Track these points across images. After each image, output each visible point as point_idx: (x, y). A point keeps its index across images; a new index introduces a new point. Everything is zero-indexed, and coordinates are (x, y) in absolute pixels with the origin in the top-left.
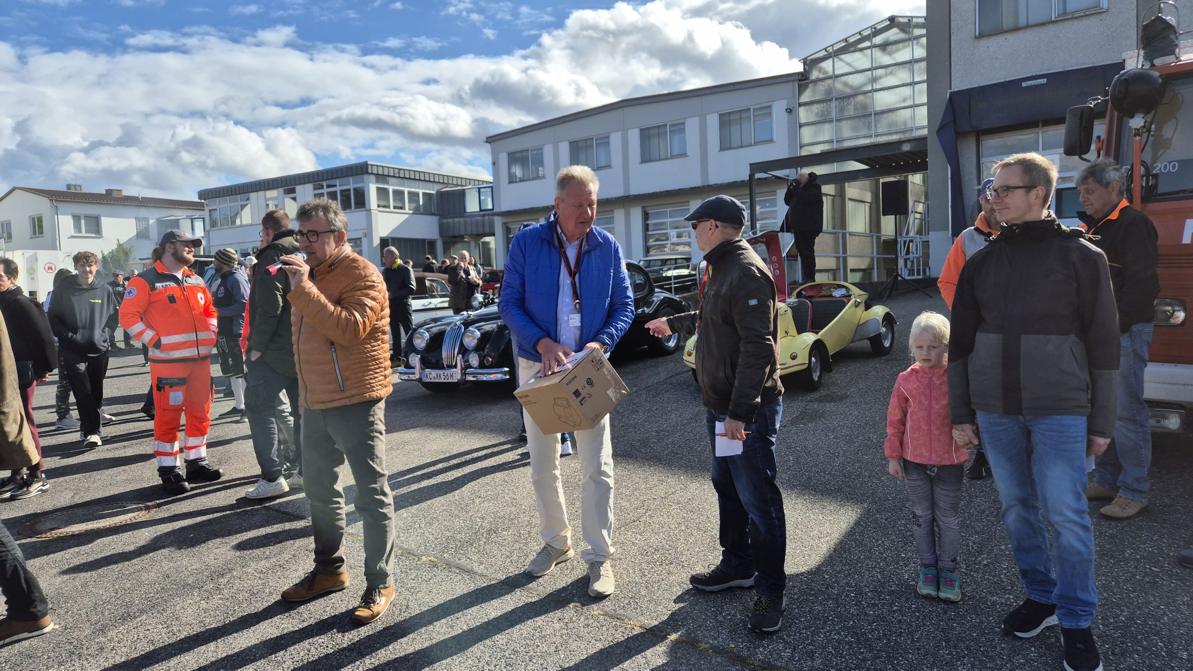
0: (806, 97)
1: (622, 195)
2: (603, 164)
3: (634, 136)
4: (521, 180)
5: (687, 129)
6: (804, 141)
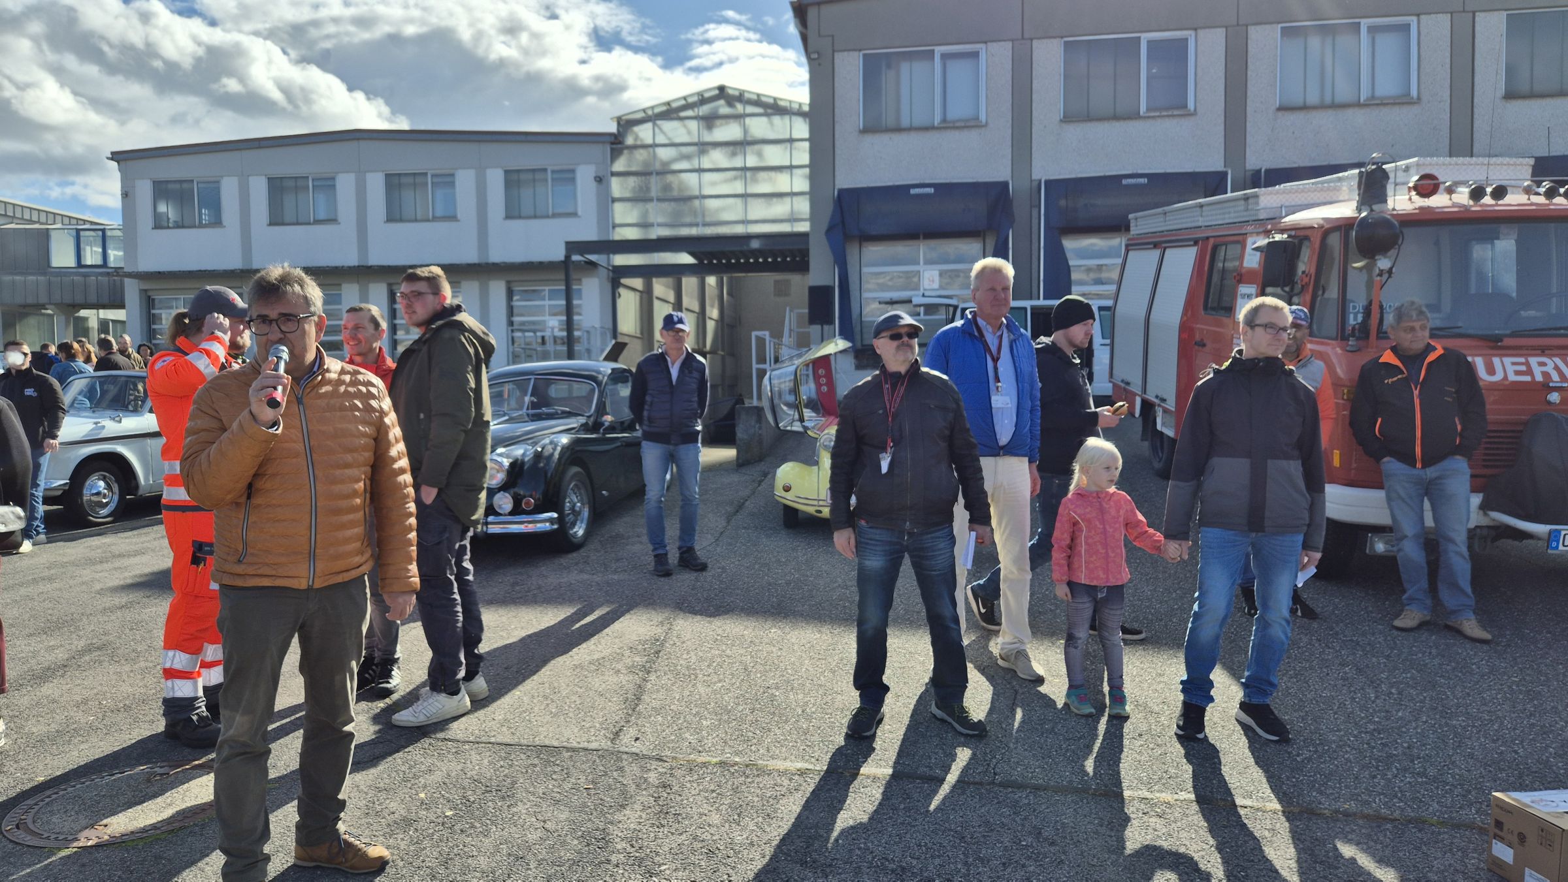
0: (619, 165)
1: (356, 264)
2: (322, 215)
3: (376, 184)
4: (178, 226)
5: (457, 184)
6: (618, 221)
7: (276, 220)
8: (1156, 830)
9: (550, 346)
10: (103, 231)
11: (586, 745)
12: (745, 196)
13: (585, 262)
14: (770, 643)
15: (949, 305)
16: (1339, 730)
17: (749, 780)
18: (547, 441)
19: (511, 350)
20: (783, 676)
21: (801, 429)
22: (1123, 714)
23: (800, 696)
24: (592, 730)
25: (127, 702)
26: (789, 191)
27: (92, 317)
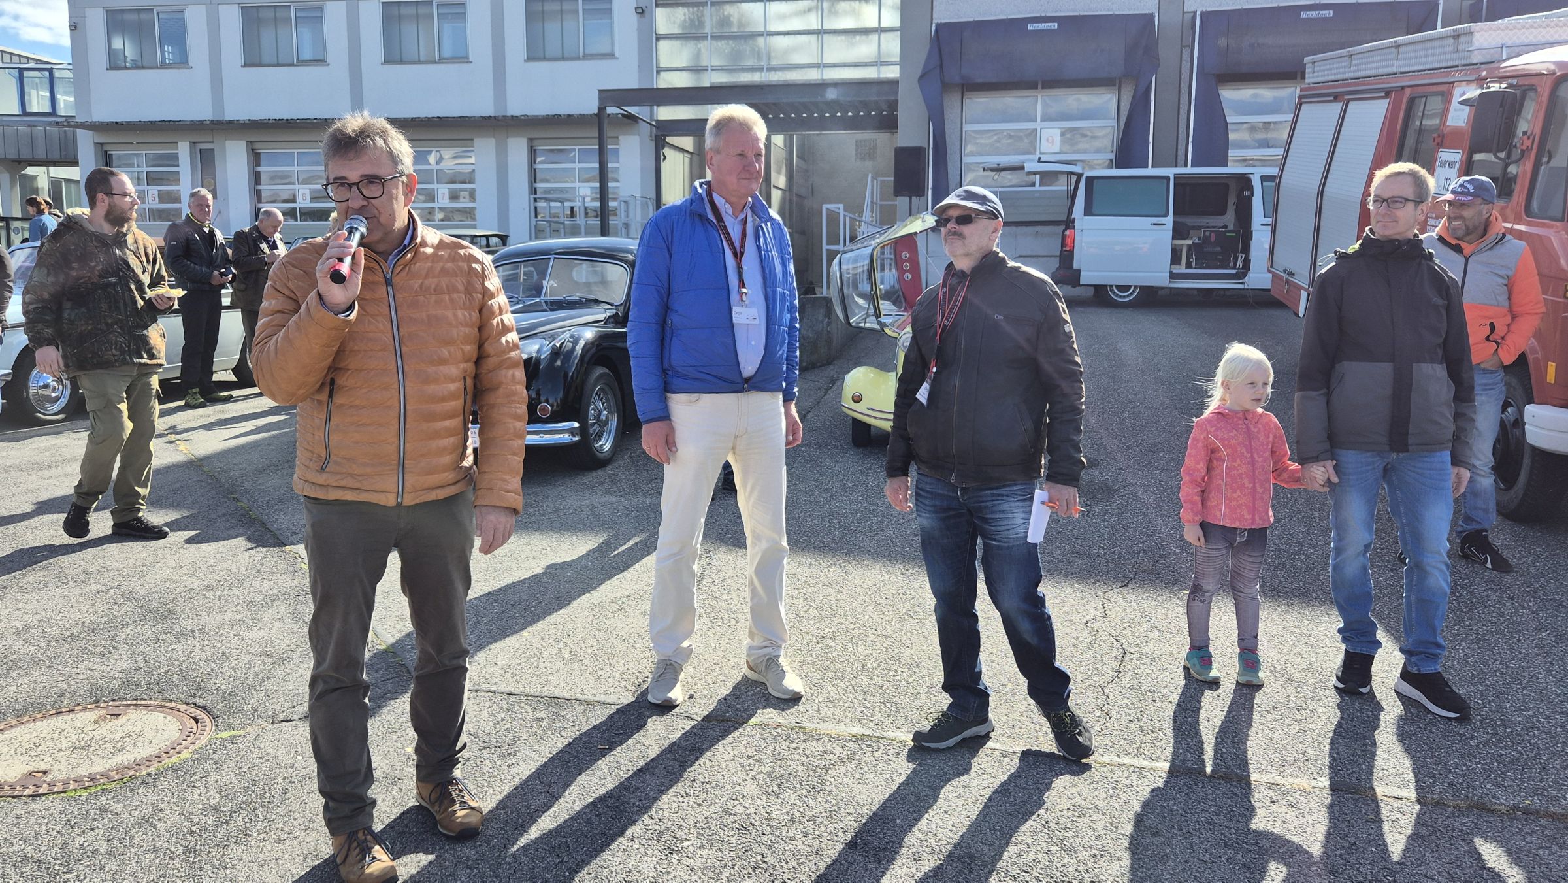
2: (307, 55)
3: (371, 14)
4: (138, 66)
5: (468, 15)
6: (663, 64)
7: (252, 60)
8: (1285, 822)
9: (580, 220)
10: (50, 71)
11: (602, 698)
12: (820, 32)
13: (623, 115)
14: (829, 585)
15: (1070, 173)
16: (1527, 710)
17: (794, 745)
18: (567, 335)
19: (533, 223)
20: (841, 624)
21: (876, 326)
22: (1255, 682)
23: (861, 648)
24: (610, 680)
25: (75, 631)
26: (876, 25)
27: (42, 176)
